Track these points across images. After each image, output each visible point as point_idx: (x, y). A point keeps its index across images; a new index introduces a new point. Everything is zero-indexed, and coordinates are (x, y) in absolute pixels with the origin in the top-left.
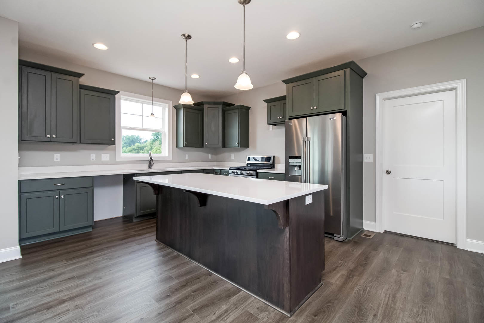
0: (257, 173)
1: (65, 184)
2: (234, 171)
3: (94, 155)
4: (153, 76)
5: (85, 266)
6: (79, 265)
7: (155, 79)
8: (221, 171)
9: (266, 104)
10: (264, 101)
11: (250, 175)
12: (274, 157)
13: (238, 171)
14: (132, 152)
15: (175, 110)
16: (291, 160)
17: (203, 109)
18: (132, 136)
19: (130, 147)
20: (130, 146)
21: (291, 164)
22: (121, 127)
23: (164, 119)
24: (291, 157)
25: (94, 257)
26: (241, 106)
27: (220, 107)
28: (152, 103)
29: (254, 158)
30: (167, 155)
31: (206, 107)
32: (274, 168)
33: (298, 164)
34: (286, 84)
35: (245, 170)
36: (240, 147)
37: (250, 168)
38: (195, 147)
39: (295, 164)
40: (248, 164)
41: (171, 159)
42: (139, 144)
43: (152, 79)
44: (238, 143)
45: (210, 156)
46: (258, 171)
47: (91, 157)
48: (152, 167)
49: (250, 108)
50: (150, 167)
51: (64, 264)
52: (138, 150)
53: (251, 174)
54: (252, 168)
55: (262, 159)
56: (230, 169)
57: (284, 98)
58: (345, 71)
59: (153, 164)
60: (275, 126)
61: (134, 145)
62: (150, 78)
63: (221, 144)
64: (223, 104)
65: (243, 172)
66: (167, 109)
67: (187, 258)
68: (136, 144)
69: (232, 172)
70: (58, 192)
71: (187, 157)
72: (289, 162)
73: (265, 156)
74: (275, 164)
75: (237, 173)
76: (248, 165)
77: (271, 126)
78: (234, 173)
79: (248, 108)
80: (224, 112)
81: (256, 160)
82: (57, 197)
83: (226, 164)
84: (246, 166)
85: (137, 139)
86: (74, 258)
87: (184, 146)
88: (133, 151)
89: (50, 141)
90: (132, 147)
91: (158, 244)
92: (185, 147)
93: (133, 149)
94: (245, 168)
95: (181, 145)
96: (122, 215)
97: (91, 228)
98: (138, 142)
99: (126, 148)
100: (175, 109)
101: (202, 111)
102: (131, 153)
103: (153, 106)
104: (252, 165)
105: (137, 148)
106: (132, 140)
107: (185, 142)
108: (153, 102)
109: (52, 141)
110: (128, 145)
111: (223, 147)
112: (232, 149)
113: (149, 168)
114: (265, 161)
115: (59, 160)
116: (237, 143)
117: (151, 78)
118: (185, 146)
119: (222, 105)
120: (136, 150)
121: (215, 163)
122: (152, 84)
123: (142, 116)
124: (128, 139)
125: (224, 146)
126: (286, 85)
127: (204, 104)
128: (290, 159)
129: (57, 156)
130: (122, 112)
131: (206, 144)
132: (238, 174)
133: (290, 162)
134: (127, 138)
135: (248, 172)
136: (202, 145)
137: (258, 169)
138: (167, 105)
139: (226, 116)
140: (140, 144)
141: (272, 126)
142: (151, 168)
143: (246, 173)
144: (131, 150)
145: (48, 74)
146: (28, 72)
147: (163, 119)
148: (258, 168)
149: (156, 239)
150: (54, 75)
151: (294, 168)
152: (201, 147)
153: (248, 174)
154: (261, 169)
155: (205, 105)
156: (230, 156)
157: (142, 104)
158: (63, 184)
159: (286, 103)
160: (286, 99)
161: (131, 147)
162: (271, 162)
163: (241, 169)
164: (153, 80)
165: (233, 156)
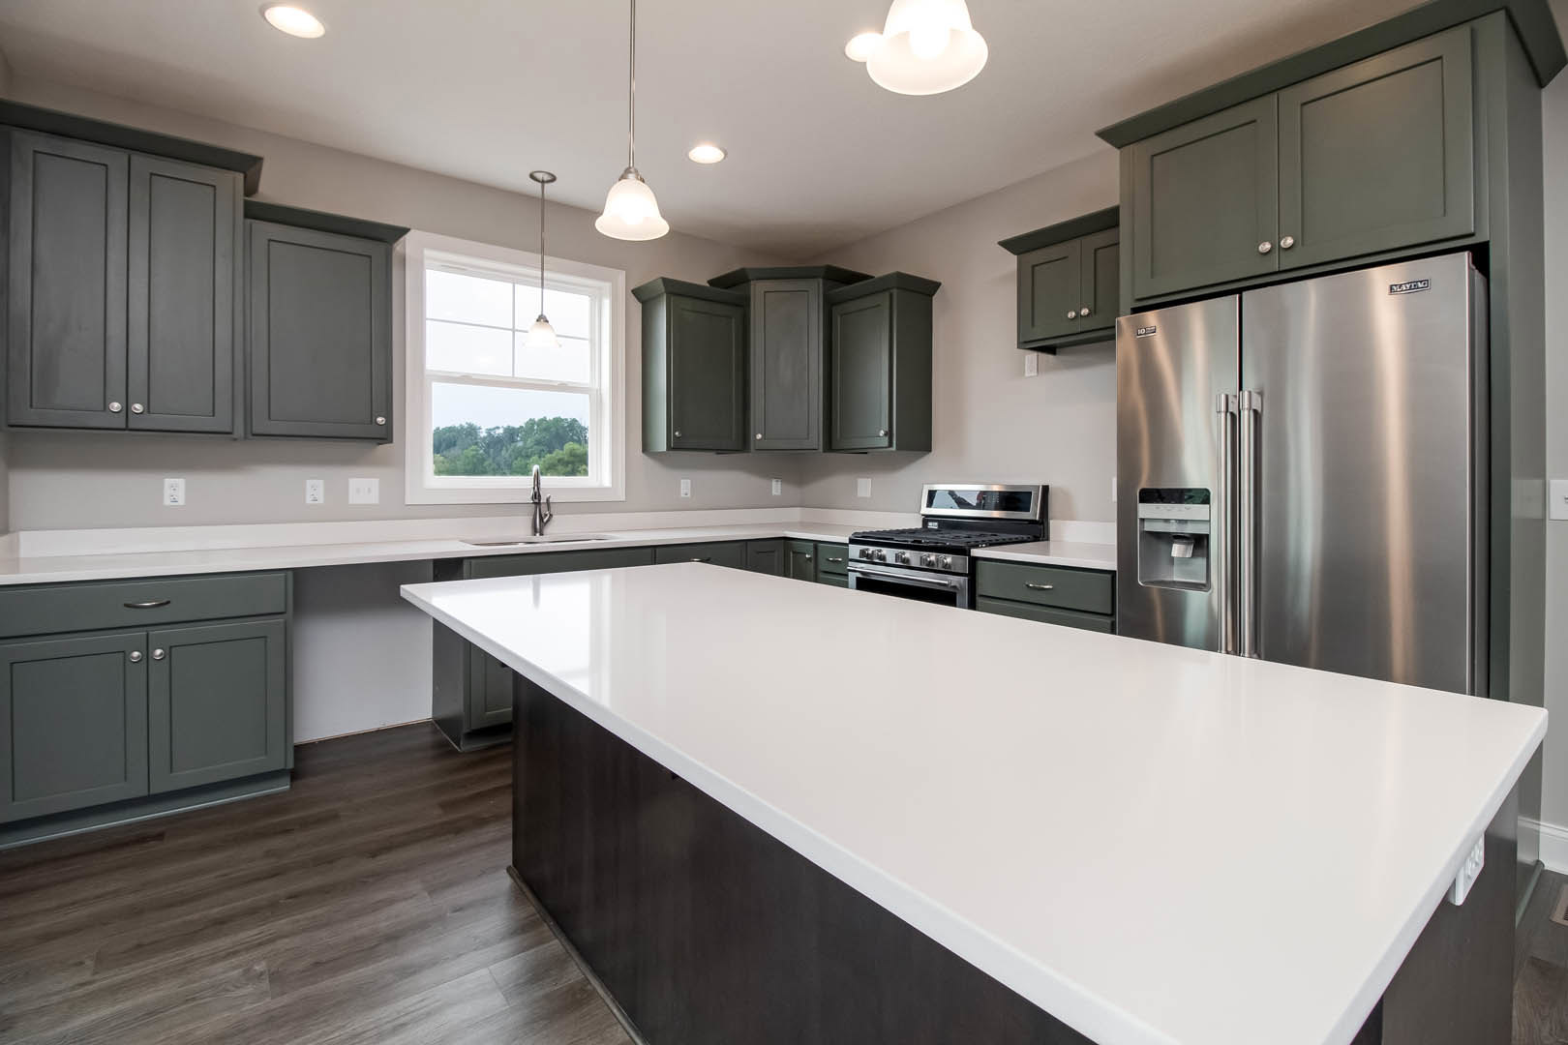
0: (974, 561)
1: (168, 602)
2: (871, 549)
3: (320, 483)
4: (544, 165)
5: (150, 1014)
6: (128, 1004)
7: (553, 179)
8: (816, 548)
9: (1011, 261)
10: (1006, 244)
11: (940, 568)
12: (1046, 489)
13: (885, 551)
14: (556, 470)
15: (637, 307)
16: (1145, 510)
17: (747, 299)
18: (558, 420)
19: (548, 455)
20: (550, 452)
21: (1149, 527)
22: (426, 373)
23: (595, 344)
24: (1151, 496)
25: (214, 959)
26: (900, 276)
27: (815, 289)
28: (542, 279)
29: (952, 493)
30: (607, 482)
31: (758, 289)
32: (1048, 539)
33: (1190, 529)
34: (1119, 148)
35: (916, 547)
36: (894, 448)
37: (938, 537)
38: (720, 451)
39: (1173, 528)
40: (927, 519)
41: (623, 498)
42: (576, 446)
43: (543, 182)
44: (889, 434)
45: (776, 488)
46: (976, 552)
47: (309, 492)
48: (548, 530)
49: (937, 285)
50: (539, 527)
51: (73, 988)
52: (573, 463)
53: (946, 565)
54: (949, 538)
55: (983, 499)
56: (852, 541)
57: (1107, 220)
58: (1473, 31)
59: (551, 515)
60: (1051, 357)
61: (562, 449)
62: (532, 176)
63: (816, 438)
64: (826, 278)
65: (908, 554)
66: (607, 303)
67: (623, 1022)
68: (569, 446)
69: (863, 553)
70: (141, 633)
71: (685, 486)
72: (1141, 515)
73: (996, 488)
74: (1052, 523)
75: (883, 558)
76: (930, 524)
77: (1031, 357)
78: (868, 556)
79: (933, 287)
80: (830, 305)
81: (962, 503)
82: (136, 654)
83: (838, 516)
84: (920, 526)
85: (570, 430)
86: (141, 950)
87: (669, 448)
88: (560, 468)
89: (124, 426)
90: (558, 454)
91: (517, 897)
92: (674, 449)
93: (559, 460)
94: (918, 537)
95: (661, 443)
96: (430, 715)
97: (288, 780)
98: (575, 438)
99: (540, 457)
100: (639, 299)
101: (743, 305)
102: (552, 475)
103: (545, 290)
104: (947, 523)
105: (572, 459)
106: (558, 434)
107: (675, 431)
108: (545, 275)
109: (131, 426)
110: (544, 448)
111: (824, 451)
112: (865, 458)
113: (535, 531)
114: (996, 508)
115: (181, 502)
116: (882, 433)
117: (539, 176)
118: (675, 445)
119: (821, 280)
120: (568, 463)
121: (796, 514)
122: (543, 202)
123: (511, 332)
124: (545, 430)
125: (830, 445)
126: (1118, 152)
127: (749, 281)
128: (1141, 502)
129: (175, 488)
130: (428, 315)
131: (759, 436)
132: (888, 562)
133: (1143, 520)
134: (544, 425)
135: (933, 557)
136: (743, 444)
137: (976, 546)
138: (607, 285)
139: (838, 320)
140: (580, 444)
141: (1034, 355)
142: (541, 534)
143: (922, 560)
144: (554, 466)
145: (116, 159)
146: (35, 152)
147: (592, 341)
148: (975, 536)
149: (511, 863)
150: (142, 163)
151: (1163, 547)
152: (737, 451)
153: (930, 563)
154: (991, 544)
155: (752, 282)
156: (855, 487)
157: (511, 285)
158: (165, 601)
159: (1117, 244)
160: (1116, 225)
161: (554, 455)
162: (1033, 513)
163: (897, 539)
164: (546, 185)
165: (865, 486)
